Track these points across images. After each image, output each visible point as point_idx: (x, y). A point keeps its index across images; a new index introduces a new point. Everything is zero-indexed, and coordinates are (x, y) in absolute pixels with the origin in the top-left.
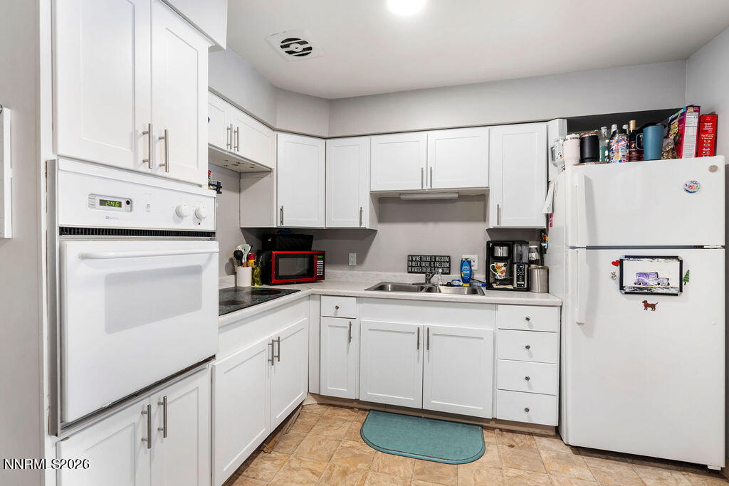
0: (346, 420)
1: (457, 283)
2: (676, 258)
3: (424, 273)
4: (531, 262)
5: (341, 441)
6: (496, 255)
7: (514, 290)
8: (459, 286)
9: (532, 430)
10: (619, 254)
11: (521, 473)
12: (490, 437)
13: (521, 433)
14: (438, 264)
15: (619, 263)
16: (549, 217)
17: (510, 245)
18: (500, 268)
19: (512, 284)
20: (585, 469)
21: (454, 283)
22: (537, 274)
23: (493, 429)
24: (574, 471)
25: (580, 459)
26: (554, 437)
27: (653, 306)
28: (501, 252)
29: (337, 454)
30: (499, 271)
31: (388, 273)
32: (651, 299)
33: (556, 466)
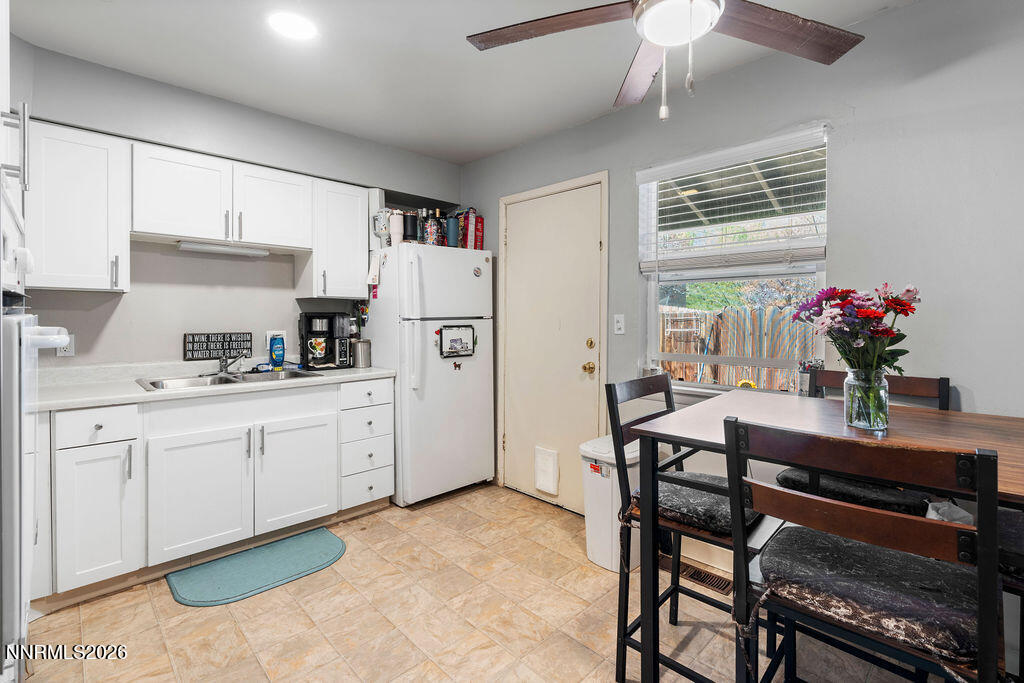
0: (137, 605)
1: (266, 368)
2: (471, 326)
3: (215, 358)
4: (352, 336)
5: (158, 625)
6: (314, 329)
7: (338, 367)
8: (268, 371)
9: (371, 509)
10: (439, 325)
11: (386, 542)
12: (340, 532)
13: (363, 516)
14: (235, 345)
15: (440, 332)
16: (373, 288)
17: (331, 319)
18: (320, 344)
19: (333, 361)
20: (425, 517)
21: (260, 368)
22: (360, 348)
23: (337, 524)
24: (421, 522)
25: (417, 513)
26: (390, 506)
27: (459, 366)
28: (320, 325)
29: (169, 638)
30: (318, 348)
31: (148, 365)
32: (458, 360)
33: (406, 525)
